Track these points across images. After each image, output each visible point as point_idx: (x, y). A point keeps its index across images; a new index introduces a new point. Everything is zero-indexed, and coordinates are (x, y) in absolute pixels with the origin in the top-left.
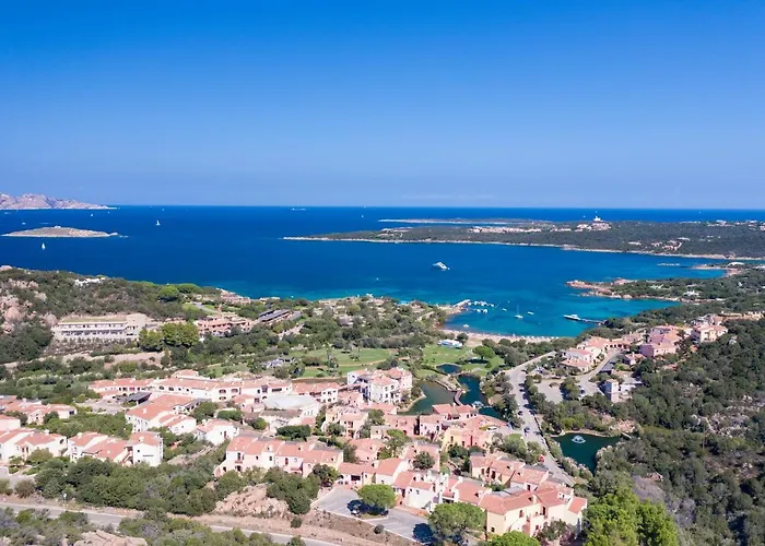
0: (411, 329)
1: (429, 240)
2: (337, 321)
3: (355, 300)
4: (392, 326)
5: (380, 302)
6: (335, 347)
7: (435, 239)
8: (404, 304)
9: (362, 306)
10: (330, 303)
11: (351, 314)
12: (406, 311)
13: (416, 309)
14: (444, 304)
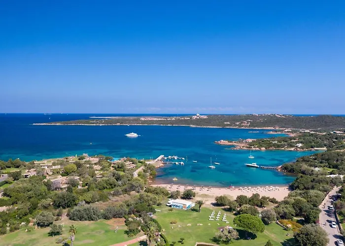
0: (132, 188)
1: (118, 124)
2: (48, 185)
3: (73, 159)
4: (112, 186)
5: (95, 160)
6: (38, 224)
7: (122, 123)
8: (117, 161)
9: (79, 165)
10: (47, 164)
11: (66, 173)
12: (120, 167)
13: (129, 165)
14: (148, 159)
